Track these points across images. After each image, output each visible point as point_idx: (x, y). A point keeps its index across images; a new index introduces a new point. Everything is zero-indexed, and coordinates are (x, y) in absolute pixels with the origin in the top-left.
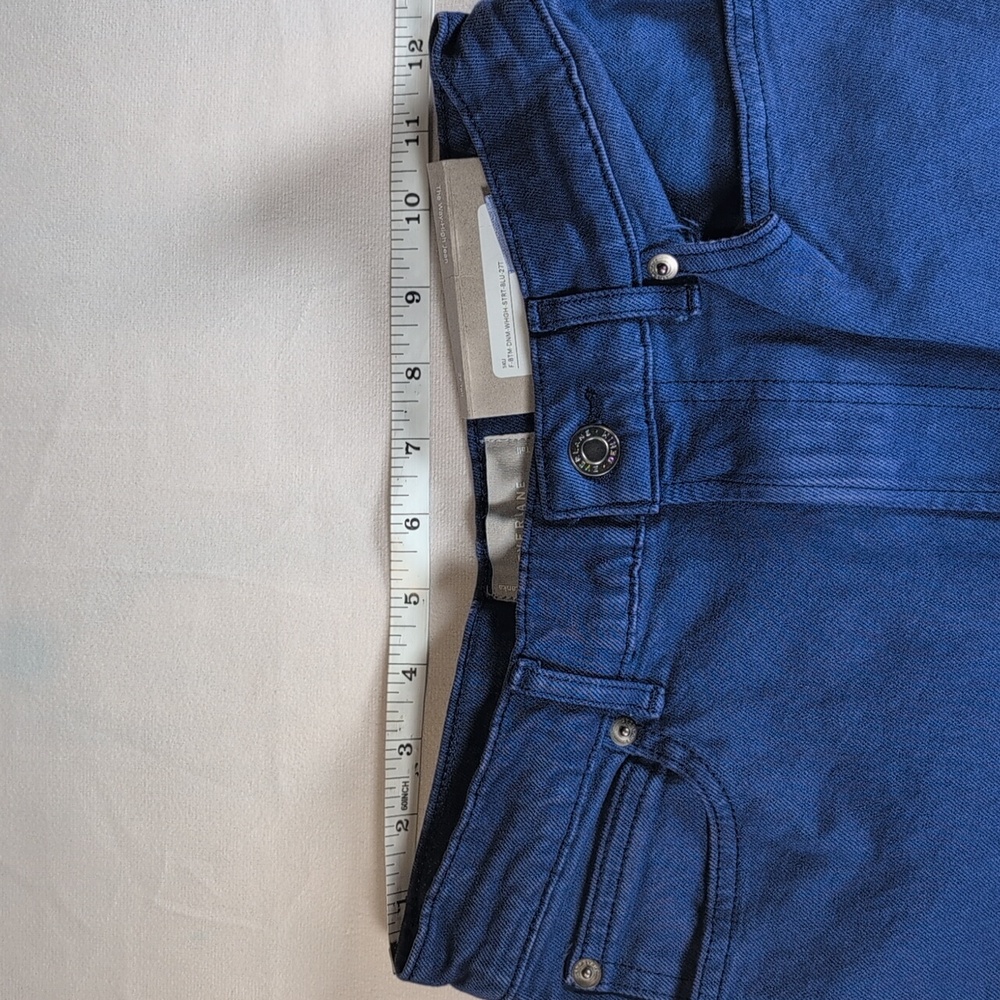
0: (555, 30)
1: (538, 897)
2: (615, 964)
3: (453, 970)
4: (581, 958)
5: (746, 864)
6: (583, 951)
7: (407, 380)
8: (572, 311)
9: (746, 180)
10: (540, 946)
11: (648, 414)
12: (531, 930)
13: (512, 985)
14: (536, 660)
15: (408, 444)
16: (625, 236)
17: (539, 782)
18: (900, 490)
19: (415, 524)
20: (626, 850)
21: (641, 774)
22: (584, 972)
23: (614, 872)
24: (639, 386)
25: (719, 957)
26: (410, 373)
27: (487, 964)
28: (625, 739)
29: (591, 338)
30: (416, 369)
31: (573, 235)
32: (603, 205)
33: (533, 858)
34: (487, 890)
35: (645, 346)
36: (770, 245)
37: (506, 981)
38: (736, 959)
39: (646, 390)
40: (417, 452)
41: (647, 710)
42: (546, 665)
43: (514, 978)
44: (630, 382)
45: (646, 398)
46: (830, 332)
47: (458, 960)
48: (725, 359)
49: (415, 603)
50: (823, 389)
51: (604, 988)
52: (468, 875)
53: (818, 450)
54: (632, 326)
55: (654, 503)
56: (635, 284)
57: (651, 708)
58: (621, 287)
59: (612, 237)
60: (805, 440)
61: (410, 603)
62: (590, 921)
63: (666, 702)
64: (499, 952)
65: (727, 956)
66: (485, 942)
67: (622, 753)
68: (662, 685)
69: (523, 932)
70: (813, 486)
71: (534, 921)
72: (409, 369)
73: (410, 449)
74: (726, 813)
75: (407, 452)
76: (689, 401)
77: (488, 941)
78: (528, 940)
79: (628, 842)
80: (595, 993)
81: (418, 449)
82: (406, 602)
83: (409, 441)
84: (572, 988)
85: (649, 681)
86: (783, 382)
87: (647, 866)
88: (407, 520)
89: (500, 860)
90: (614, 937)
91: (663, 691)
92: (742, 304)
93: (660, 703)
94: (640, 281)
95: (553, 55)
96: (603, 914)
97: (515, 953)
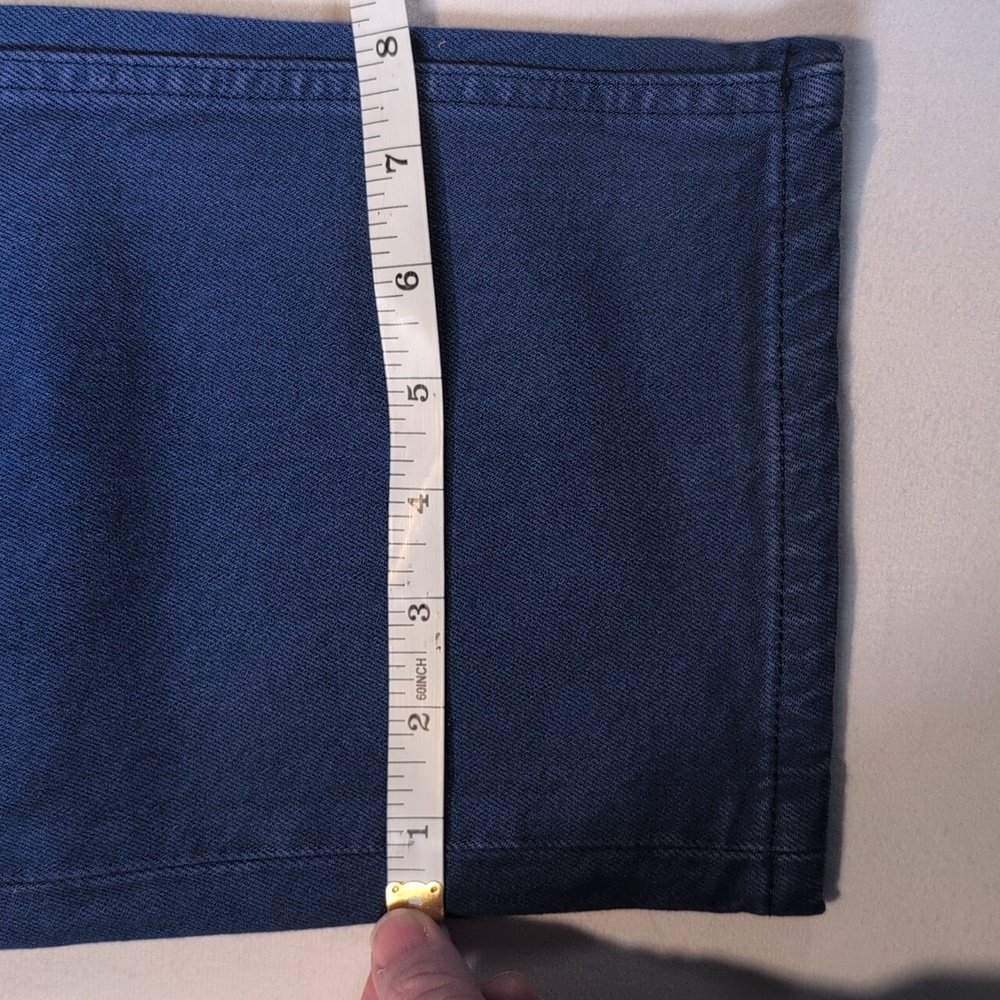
7: (379, 59)
15: (388, 157)
19: (411, 280)
26: (382, 48)
30: (389, 39)
40: (403, 166)
49: (424, 399)
61: (416, 399)
72: (380, 41)
73: (393, 165)
75: (389, 170)
81: (404, 162)
82: (410, 398)
83: (389, 153)
88: (399, 276)
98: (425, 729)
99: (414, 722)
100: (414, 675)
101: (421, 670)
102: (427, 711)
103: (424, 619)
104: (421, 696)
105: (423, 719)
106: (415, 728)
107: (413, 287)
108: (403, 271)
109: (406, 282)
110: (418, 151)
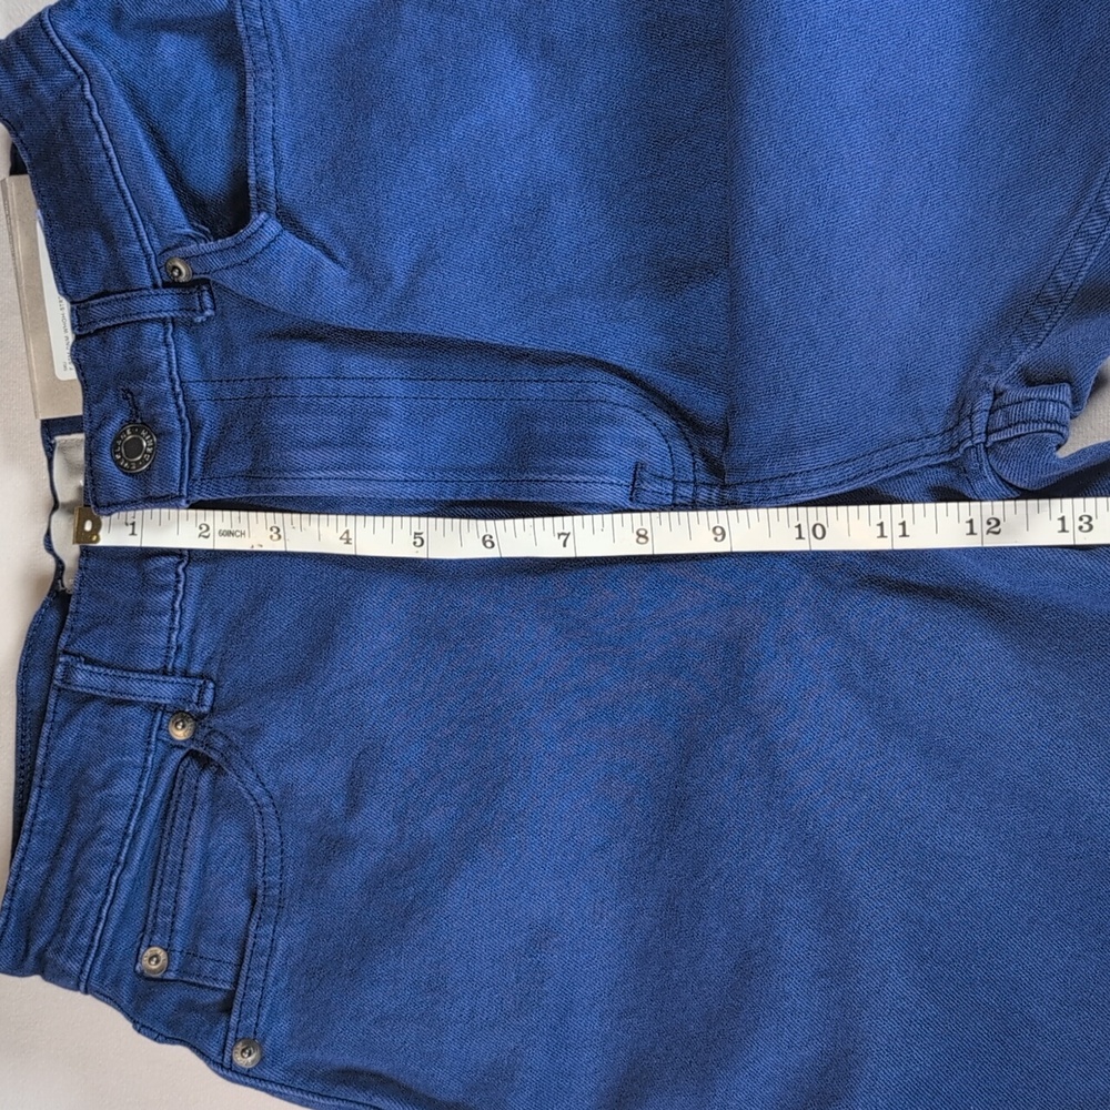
0: (64, 50)
1: (103, 887)
2: (181, 952)
3: (31, 959)
4: (149, 946)
5: (290, 851)
6: (151, 940)
7: (635, 531)
8: (100, 312)
9: (252, 181)
10: (109, 934)
11: (179, 412)
12: (99, 919)
13: (81, 972)
14: (78, 655)
15: (568, 534)
16: (140, 241)
17: (97, 775)
18: (406, 481)
19: (489, 544)
20: (185, 840)
21: (194, 767)
22: (151, 959)
23: (175, 863)
24: (166, 385)
25: (265, 942)
26: (642, 532)
27: (58, 951)
28: (180, 734)
29: (119, 339)
30: (647, 538)
31: (96, 240)
32: (119, 212)
33: (96, 848)
34: (60, 881)
35: (167, 346)
36: (258, 245)
37: (75, 967)
38: (281, 944)
39: (173, 389)
40: (562, 544)
41: (197, 704)
42: (88, 661)
43: (83, 966)
44: (157, 381)
45: (176, 396)
46: (337, 329)
47: (34, 949)
48: (243, 359)
49: (415, 543)
50: (330, 385)
51: (171, 976)
52: (43, 868)
53: (325, 443)
54: (156, 327)
55: (181, 497)
56: (155, 286)
57: (200, 703)
58: (140, 289)
59: (127, 243)
60: (312, 434)
61: (415, 538)
62: (156, 910)
63: (215, 695)
64: (69, 940)
65: (272, 941)
66: (58, 931)
67: (181, 748)
68: (212, 680)
69: (91, 921)
70: (320, 479)
71: (100, 911)
72: (646, 532)
73: (563, 538)
74: (265, 800)
75: (559, 535)
76: (218, 400)
77: (61, 929)
78: (96, 928)
79: (187, 834)
80: (161, 980)
81: (565, 545)
82: (416, 534)
83: (572, 535)
84: (141, 975)
85: (201, 677)
86: (292, 378)
87: (206, 857)
89: (69, 852)
90: (179, 925)
91: (211, 685)
92: (251, 306)
93: (209, 696)
94: (160, 283)
95: (67, 74)
96: (167, 904)
97: (85, 941)
98: (200, 536)
99: (204, 528)
100: (234, 529)
101: (238, 534)
102: (211, 537)
103: (271, 537)
104: (222, 533)
105: (206, 534)
106: (201, 528)
107: (485, 544)
108: (494, 540)
109: (487, 541)
110: (572, 555)
